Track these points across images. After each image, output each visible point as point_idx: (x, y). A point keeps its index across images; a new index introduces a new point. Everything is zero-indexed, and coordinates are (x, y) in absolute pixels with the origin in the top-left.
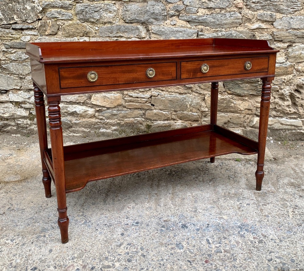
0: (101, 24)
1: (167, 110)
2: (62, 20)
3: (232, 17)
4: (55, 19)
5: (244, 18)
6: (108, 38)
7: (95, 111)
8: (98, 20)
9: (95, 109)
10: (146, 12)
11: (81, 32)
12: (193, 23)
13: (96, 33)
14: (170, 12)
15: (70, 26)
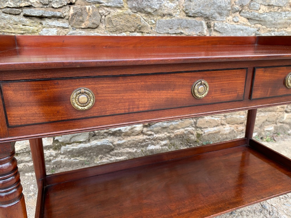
0: (158, 16)
2: (108, 7)
3: (286, 16)
4: (98, 5)
6: (167, 34)
7: (143, 127)
8: (156, 10)
9: (143, 124)
10: (212, 5)
11: (133, 26)
12: (252, 21)
13: (151, 28)
14: (235, 7)
15: (119, 16)
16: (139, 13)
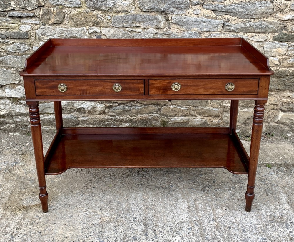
0: (114, 12)
1: (185, 105)
2: (69, 7)
3: (263, 6)
4: (61, 7)
5: (275, 7)
6: (122, 28)
7: (105, 107)
8: (111, 8)
9: (105, 105)
11: (91, 22)
12: (219, 12)
13: (108, 23)
15: (78, 14)
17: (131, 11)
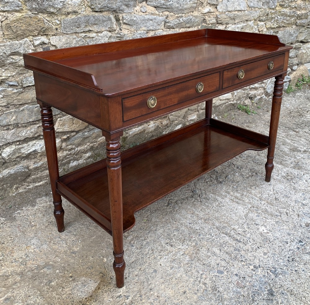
5: (198, 2)
6: (75, 34)
7: (62, 141)
8: (60, 9)
12: (160, 9)
13: (57, 29)
15: (18, 21)
16: (40, 14)
17: (81, 11)
